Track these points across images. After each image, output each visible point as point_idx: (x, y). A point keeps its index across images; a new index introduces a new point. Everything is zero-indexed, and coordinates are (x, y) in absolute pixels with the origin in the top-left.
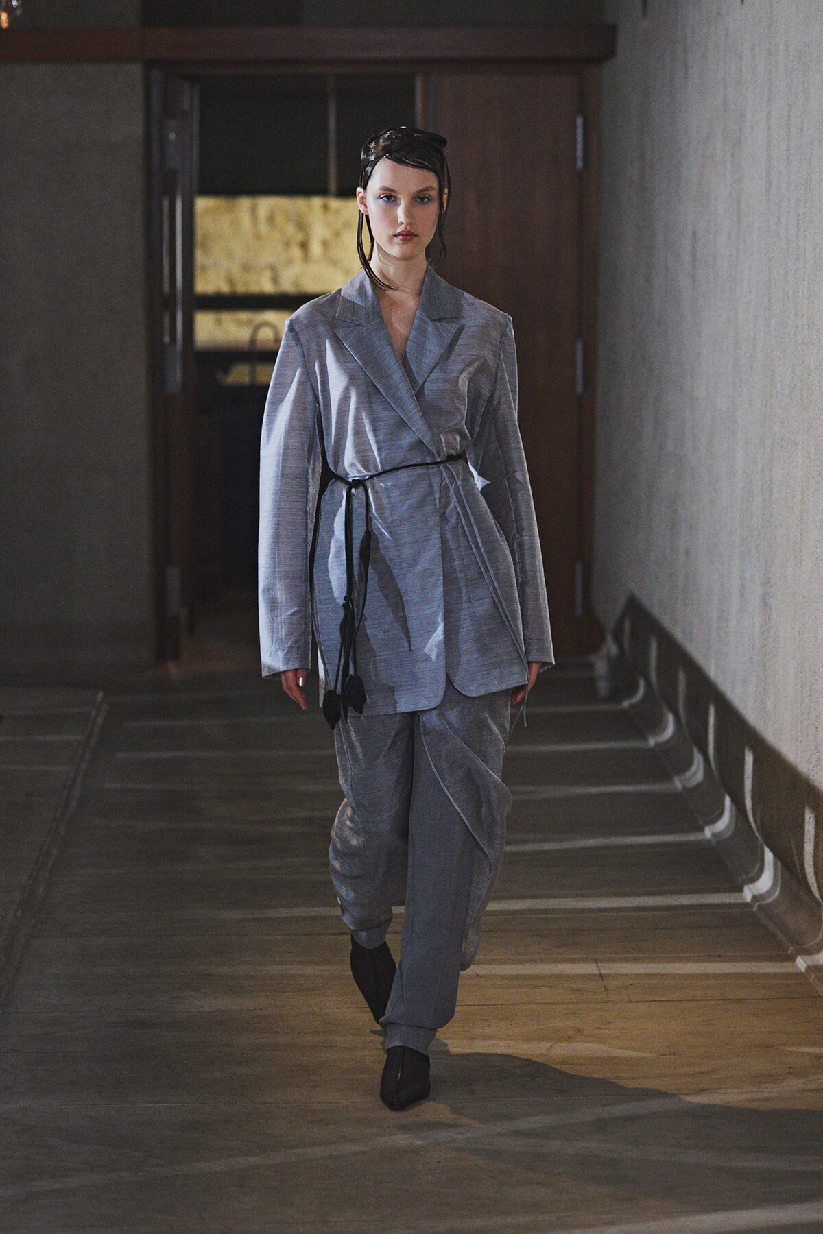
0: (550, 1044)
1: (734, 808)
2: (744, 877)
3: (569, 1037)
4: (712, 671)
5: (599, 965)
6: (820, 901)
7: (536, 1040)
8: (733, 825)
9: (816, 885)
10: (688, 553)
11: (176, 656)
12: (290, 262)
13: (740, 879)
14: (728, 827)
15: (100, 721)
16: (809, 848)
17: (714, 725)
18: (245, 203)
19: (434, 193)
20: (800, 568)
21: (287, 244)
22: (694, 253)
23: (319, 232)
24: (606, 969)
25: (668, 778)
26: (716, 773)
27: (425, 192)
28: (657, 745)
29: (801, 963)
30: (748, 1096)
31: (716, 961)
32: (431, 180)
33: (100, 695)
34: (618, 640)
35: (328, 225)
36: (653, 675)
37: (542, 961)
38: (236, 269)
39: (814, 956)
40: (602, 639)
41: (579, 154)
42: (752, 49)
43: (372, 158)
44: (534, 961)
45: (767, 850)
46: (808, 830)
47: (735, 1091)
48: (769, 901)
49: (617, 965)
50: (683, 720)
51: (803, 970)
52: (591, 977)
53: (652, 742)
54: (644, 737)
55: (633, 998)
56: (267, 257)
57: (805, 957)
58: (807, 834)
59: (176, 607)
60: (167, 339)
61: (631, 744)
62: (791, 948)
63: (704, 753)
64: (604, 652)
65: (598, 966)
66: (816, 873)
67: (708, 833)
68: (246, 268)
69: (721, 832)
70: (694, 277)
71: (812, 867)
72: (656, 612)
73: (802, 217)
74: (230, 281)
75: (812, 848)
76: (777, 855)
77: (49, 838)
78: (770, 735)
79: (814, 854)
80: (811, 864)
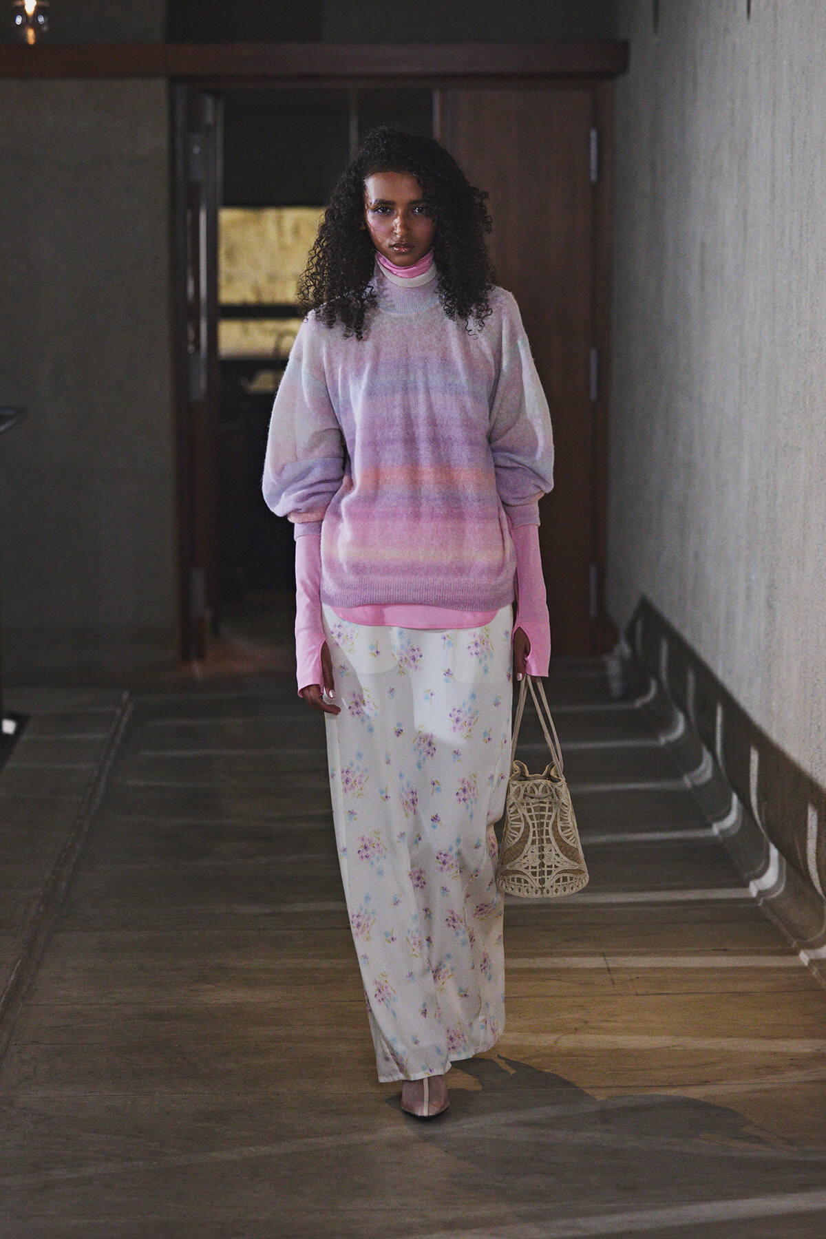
0: (557, 1036)
1: (741, 806)
2: (750, 873)
3: (576, 1029)
4: (720, 672)
5: (607, 958)
6: (824, 898)
7: (543, 1032)
8: (740, 821)
9: (818, 881)
10: (696, 556)
11: (201, 656)
13: (746, 875)
14: (735, 823)
15: (125, 719)
16: (812, 845)
17: (722, 724)
18: (270, 215)
20: (803, 571)
22: (702, 263)
24: (614, 962)
25: (678, 776)
26: (723, 771)
28: (669, 743)
29: (804, 957)
30: (750, 1088)
31: (722, 955)
33: (125, 695)
34: (631, 640)
36: (664, 675)
37: (551, 954)
38: (262, 280)
39: (817, 950)
40: (616, 640)
41: (593, 167)
42: (758, 64)
44: (543, 955)
45: (772, 847)
46: (811, 827)
47: (736, 1082)
48: (774, 896)
49: (625, 959)
50: (693, 719)
51: (806, 964)
52: (598, 971)
53: (663, 740)
54: (653, 734)
55: (639, 991)
57: (809, 951)
58: (809, 830)
59: (202, 610)
60: (191, 348)
61: (642, 743)
62: (795, 942)
63: (712, 750)
64: (617, 651)
65: (606, 960)
66: (819, 870)
67: (716, 829)
68: (272, 278)
69: (729, 828)
70: (702, 288)
71: (815, 863)
72: (667, 613)
73: (805, 228)
74: (257, 291)
75: (815, 845)
76: (782, 852)
77: (73, 834)
78: (774, 734)
79: (817, 850)
80: (814, 860)
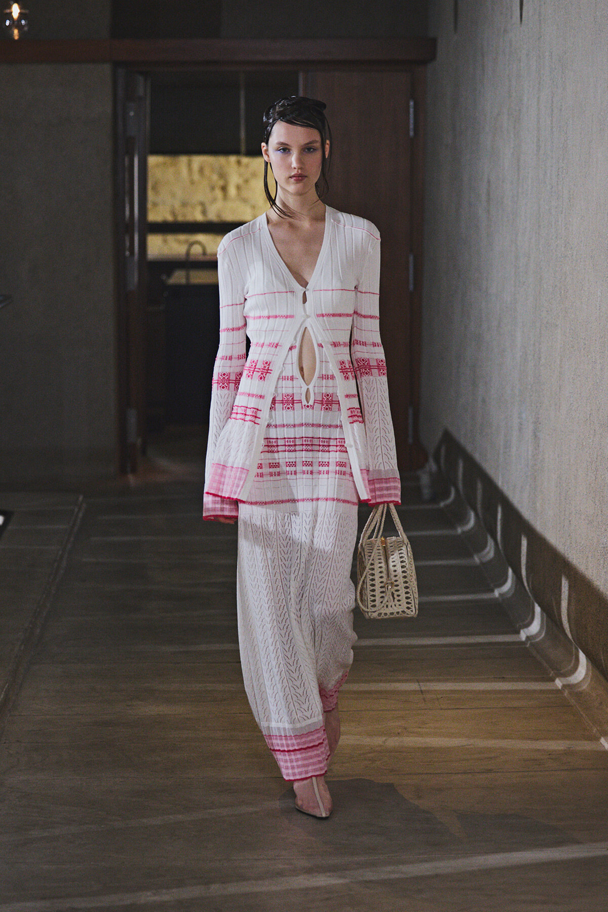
0: (385, 738)
1: (515, 577)
2: (521, 624)
3: (399, 733)
4: (500, 482)
6: (573, 641)
7: (375, 735)
8: (514, 587)
9: (569, 630)
10: (484, 401)
11: (134, 471)
12: (214, 200)
13: (518, 625)
14: (510, 589)
15: (81, 515)
16: (564, 604)
17: (501, 520)
18: (183, 159)
19: (318, 145)
20: (559, 411)
21: (213, 188)
22: (488, 194)
23: (234, 179)
24: (425, 686)
25: (470, 556)
26: (502, 552)
27: (311, 145)
28: (463, 532)
29: (559, 683)
30: (521, 774)
31: (500, 681)
32: (315, 135)
33: (81, 498)
34: (437, 460)
35: (241, 175)
36: (460, 485)
37: (381, 681)
38: (177, 205)
39: (567, 678)
40: (426, 460)
41: (411, 126)
42: (527, 55)
43: (271, 121)
44: (375, 681)
45: (536, 605)
46: (564, 592)
47: (511, 770)
48: (538, 640)
49: (432, 684)
50: (481, 515)
51: (560, 688)
52: (415, 692)
53: (459, 531)
54: (453, 527)
55: (442, 707)
56: (199, 197)
57: (562, 679)
58: (563, 594)
59: (134, 438)
60: (127, 253)
61: (445, 532)
62: (552, 673)
63: (494, 538)
64: (427, 468)
65: (419, 685)
66: (569, 622)
67: (497, 593)
68: (184, 204)
69: (506, 593)
70: (488, 212)
71: (567, 617)
72: (462, 441)
73: (561, 170)
74: (173, 213)
75: (567, 604)
76: (543, 609)
77: (44, 596)
78: (538, 526)
79: (568, 608)
80: (566, 615)
